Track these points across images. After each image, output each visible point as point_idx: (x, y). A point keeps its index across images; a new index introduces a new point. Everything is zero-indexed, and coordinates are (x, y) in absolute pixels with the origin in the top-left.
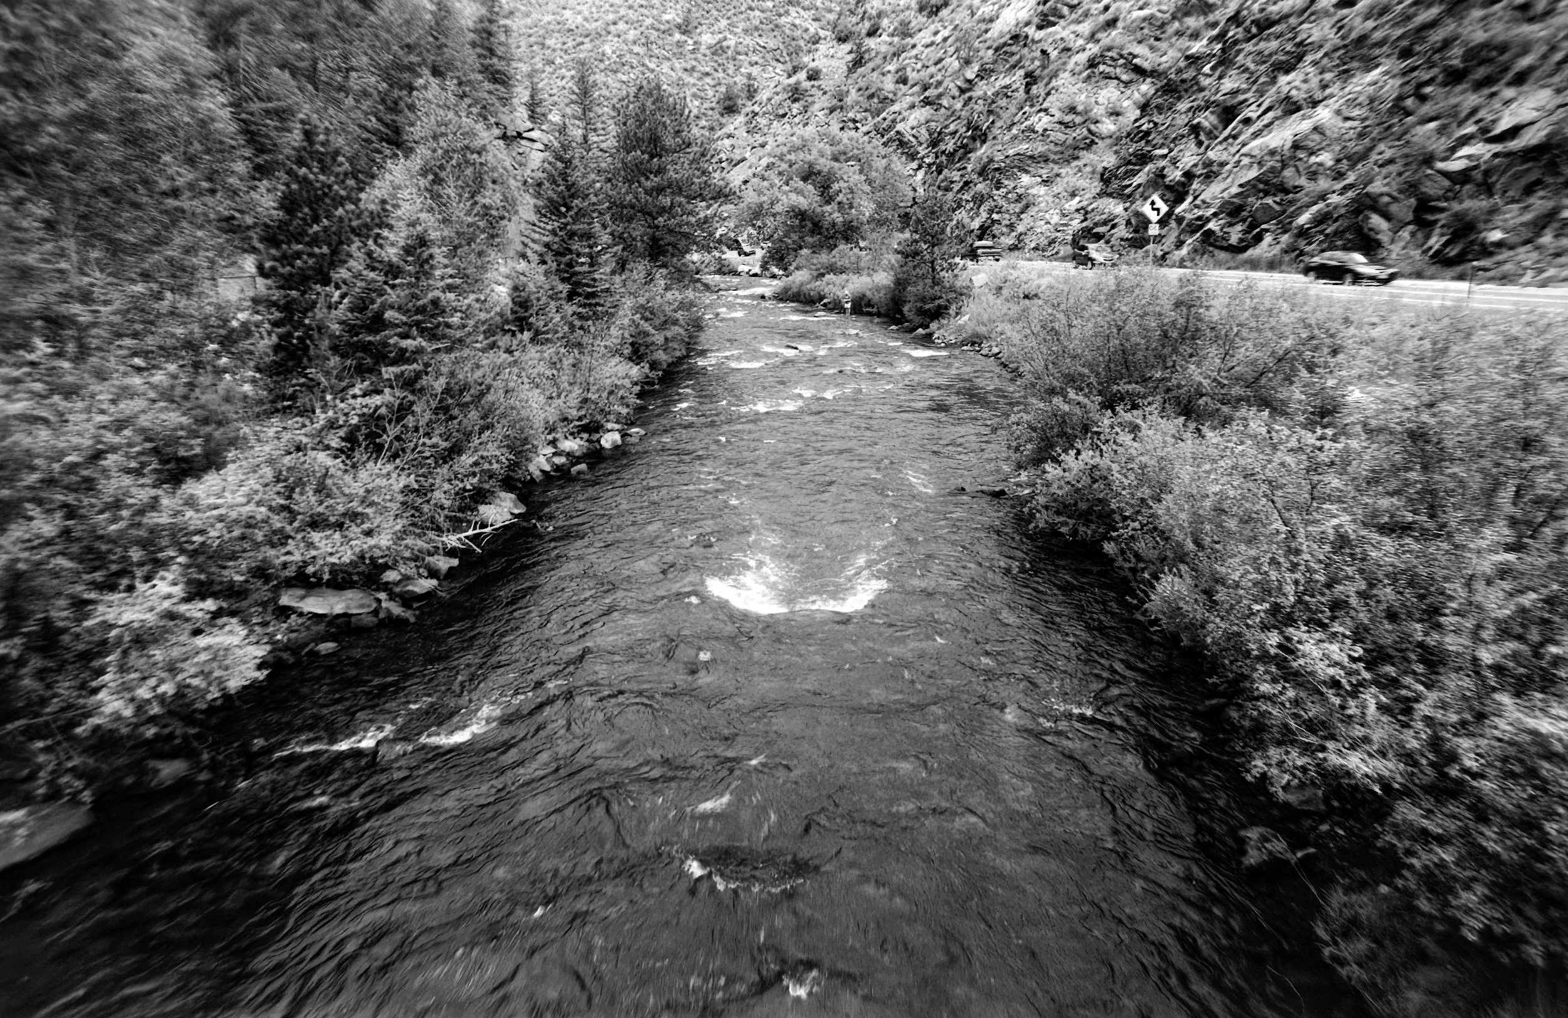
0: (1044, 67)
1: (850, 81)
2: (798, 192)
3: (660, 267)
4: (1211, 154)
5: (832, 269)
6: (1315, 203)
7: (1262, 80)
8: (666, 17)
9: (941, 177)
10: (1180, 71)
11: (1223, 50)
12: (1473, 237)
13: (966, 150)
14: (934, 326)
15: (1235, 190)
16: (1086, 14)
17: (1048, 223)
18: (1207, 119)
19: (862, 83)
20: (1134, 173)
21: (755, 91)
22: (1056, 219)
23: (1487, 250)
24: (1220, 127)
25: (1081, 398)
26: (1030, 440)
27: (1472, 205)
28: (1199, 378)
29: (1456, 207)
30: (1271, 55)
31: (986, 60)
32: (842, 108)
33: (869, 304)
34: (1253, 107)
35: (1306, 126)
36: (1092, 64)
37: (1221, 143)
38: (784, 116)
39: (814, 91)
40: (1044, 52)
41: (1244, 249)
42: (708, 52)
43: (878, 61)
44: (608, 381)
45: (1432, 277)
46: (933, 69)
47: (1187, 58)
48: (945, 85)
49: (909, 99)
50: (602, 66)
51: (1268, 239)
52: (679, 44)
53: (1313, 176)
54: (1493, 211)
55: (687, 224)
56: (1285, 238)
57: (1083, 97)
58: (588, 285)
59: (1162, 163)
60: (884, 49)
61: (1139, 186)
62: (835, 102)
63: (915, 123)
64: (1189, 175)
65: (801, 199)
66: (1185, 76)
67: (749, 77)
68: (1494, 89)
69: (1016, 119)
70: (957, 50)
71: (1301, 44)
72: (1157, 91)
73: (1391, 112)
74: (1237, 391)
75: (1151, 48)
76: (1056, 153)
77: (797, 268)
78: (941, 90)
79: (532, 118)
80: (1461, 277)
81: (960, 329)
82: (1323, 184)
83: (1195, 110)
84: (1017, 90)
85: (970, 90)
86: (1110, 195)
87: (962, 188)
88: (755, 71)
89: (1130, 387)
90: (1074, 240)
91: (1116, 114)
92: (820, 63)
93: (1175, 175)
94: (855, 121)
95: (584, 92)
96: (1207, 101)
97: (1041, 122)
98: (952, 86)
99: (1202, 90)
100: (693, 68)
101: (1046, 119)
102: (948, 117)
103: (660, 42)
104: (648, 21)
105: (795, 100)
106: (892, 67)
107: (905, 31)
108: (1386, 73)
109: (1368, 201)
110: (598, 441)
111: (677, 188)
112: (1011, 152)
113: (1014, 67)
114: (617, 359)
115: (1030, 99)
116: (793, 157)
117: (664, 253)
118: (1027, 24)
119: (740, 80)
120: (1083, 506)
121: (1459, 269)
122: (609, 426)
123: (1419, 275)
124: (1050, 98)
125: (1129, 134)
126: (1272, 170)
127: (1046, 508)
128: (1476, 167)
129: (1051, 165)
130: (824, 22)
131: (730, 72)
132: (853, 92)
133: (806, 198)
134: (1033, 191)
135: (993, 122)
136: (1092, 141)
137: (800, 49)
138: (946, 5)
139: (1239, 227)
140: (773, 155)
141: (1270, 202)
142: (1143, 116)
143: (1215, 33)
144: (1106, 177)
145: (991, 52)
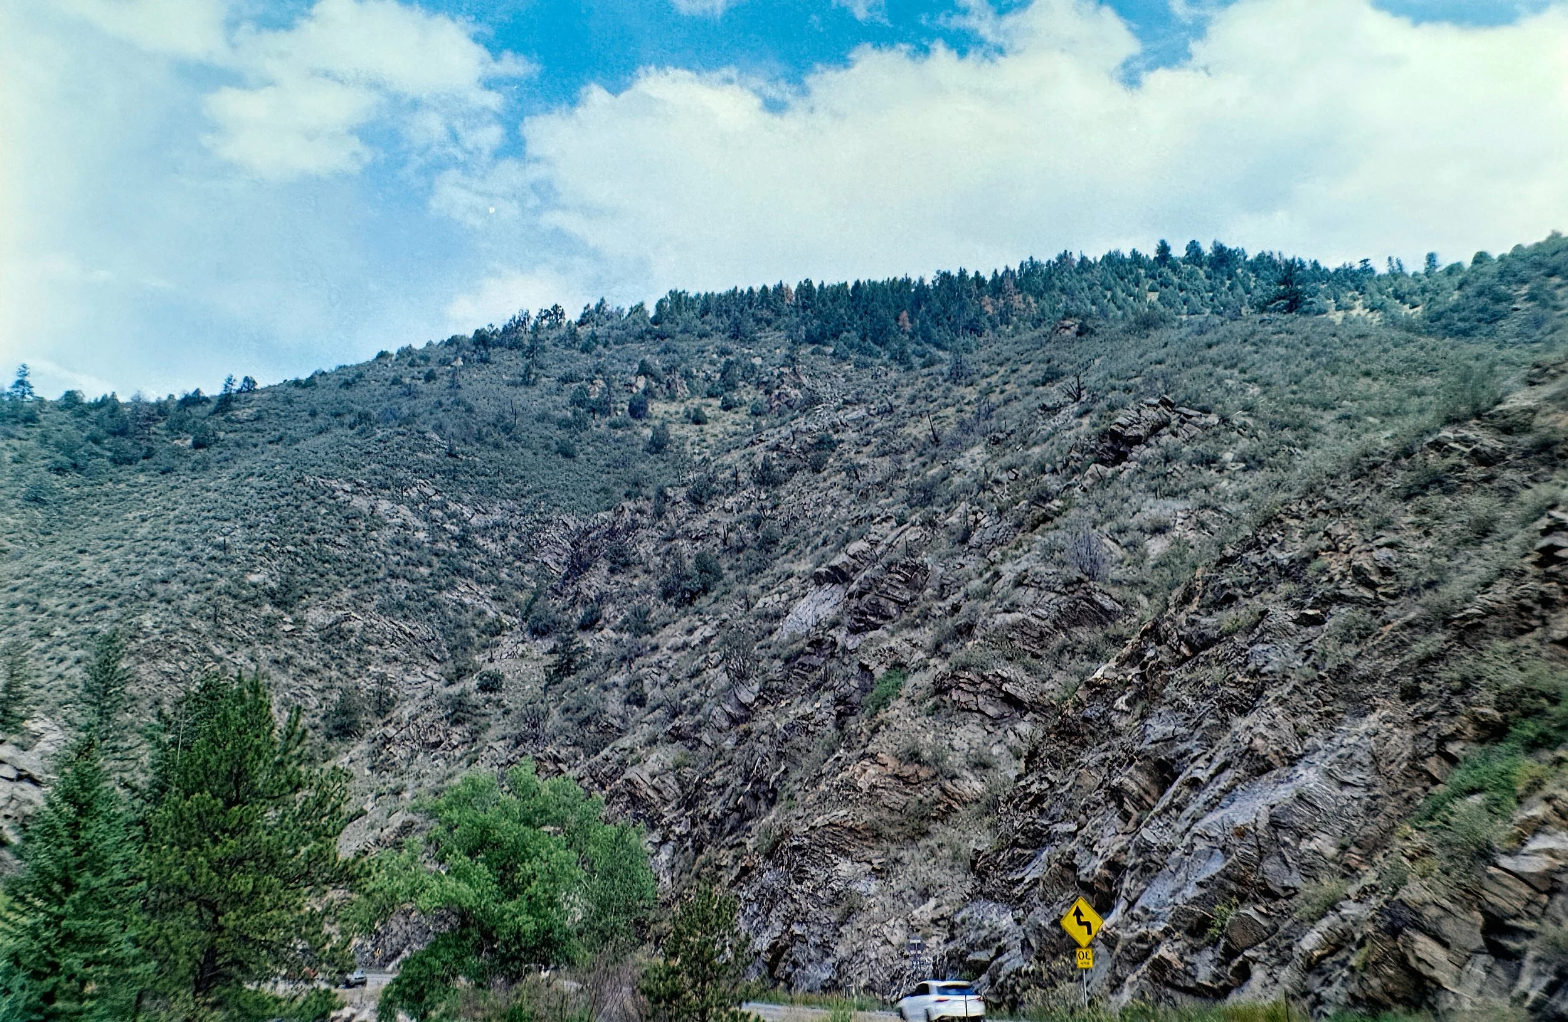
0: (865, 690)
1: (550, 696)
2: (461, 874)
3: (214, 1006)
4: (1146, 833)
6: (1323, 915)
7: (1207, 722)
8: (254, 578)
9: (702, 858)
10: (1079, 705)
11: (1142, 677)
13: (744, 816)
15: (1191, 892)
16: (925, 616)
17: (887, 942)
18: (1132, 780)
19: (569, 700)
20: (1025, 862)
21: (391, 703)
22: (898, 936)
24: (1154, 792)
29: (1551, 929)
30: (1215, 686)
31: (772, 675)
32: (536, 738)
34: (1200, 763)
35: (1284, 794)
36: (940, 689)
37: (1159, 815)
38: (436, 745)
39: (489, 708)
40: (863, 668)
41: (1225, 991)
42: (316, 637)
43: (596, 668)
46: (685, 685)
47: (1089, 685)
48: (706, 708)
49: (647, 729)
50: (133, 646)
51: (1258, 974)
52: (269, 622)
56: (1285, 974)
57: (929, 738)
59: (1072, 846)
60: (605, 649)
61: (1036, 882)
62: (524, 727)
63: (657, 768)
64: (1114, 866)
65: (464, 887)
66: (1088, 712)
67: (382, 679)
69: (825, 769)
70: (726, 657)
71: (1256, 672)
72: (1047, 733)
73: (1408, 777)
75: (1027, 669)
76: (892, 825)
78: (699, 717)
82: (1329, 884)
83: (1112, 765)
84: (822, 722)
85: (746, 719)
86: (989, 896)
87: (738, 878)
88: (392, 672)
91: (982, 765)
92: (503, 665)
93: (1093, 867)
94: (556, 760)
96: (1129, 751)
97: (868, 776)
98: (718, 714)
99: (1116, 734)
100: (289, 660)
101: (873, 770)
102: (712, 761)
103: (237, 616)
104: (222, 583)
105: (457, 722)
106: (620, 678)
107: (640, 624)
108: (1385, 720)
109: (1406, 914)
112: (819, 821)
113: (816, 687)
116: (455, 815)
117: (224, 979)
118: (834, 625)
119: (367, 684)
124: (878, 738)
125: (1011, 799)
126: (1245, 860)
129: (886, 844)
130: (510, 603)
131: (351, 671)
132: (555, 713)
133: (473, 886)
134: (860, 887)
135: (786, 772)
136: (950, 807)
137: (469, 641)
138: (705, 590)
139: (1208, 955)
140: (414, 810)
141: (1251, 912)
142: (1029, 771)
143: (1126, 651)
144: (978, 867)
145: (778, 663)
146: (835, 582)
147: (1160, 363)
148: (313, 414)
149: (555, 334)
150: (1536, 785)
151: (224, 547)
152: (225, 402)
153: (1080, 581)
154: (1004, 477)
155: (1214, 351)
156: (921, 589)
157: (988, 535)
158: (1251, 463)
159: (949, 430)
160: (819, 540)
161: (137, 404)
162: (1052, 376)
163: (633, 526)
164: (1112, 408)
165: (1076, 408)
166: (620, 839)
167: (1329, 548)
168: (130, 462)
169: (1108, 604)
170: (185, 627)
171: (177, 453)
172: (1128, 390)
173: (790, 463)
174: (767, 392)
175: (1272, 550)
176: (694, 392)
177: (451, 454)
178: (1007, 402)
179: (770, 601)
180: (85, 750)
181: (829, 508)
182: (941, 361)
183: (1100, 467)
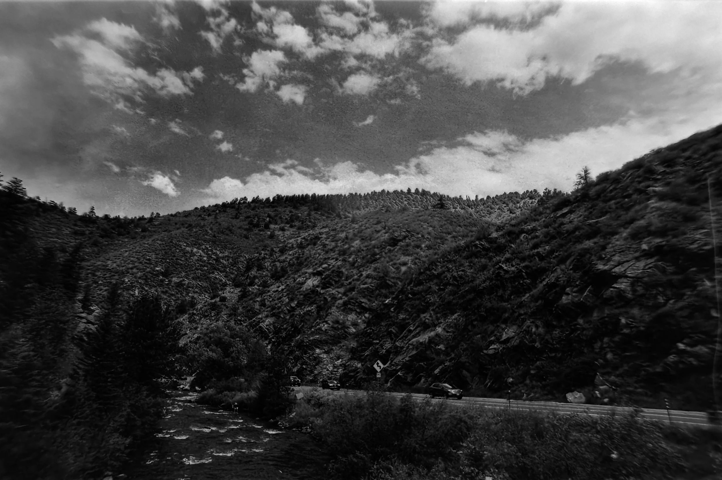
0: (325, 304)
1: (239, 303)
2: (213, 351)
3: (144, 385)
4: (397, 344)
5: (227, 389)
6: (440, 365)
7: (414, 315)
8: (157, 269)
9: (280, 348)
10: (381, 310)
11: (398, 303)
12: (502, 380)
13: (290, 337)
14: (278, 418)
15: (407, 359)
16: (342, 285)
17: (328, 370)
19: (245, 305)
20: (365, 350)
21: (195, 304)
22: (331, 369)
24: (400, 333)
29: (494, 368)
30: (416, 306)
31: (300, 299)
32: (235, 315)
33: (247, 407)
34: (412, 326)
35: (432, 334)
36: (345, 304)
37: (400, 339)
38: (207, 316)
39: (223, 306)
40: (325, 298)
41: (413, 384)
42: (175, 286)
43: (253, 296)
45: (490, 397)
46: (276, 302)
47: (384, 305)
48: (282, 308)
49: (266, 313)
50: (122, 287)
51: (423, 380)
52: (162, 281)
53: (438, 354)
54: (507, 370)
55: (162, 364)
56: (430, 380)
57: (342, 317)
60: (255, 291)
61: (368, 356)
62: (232, 312)
63: (268, 323)
64: (388, 352)
65: (214, 354)
66: (384, 312)
67: (193, 297)
68: (498, 324)
69: (314, 325)
70: (288, 295)
71: (427, 303)
72: (372, 317)
73: (463, 330)
75: (368, 300)
76: (331, 340)
77: (210, 388)
78: (280, 310)
79: (83, 307)
80: (501, 397)
81: (291, 420)
82: (442, 357)
83: (389, 326)
84: (313, 313)
85: (293, 311)
86: (355, 359)
87: (289, 353)
88: (196, 296)
91: (355, 325)
92: (227, 294)
93: (383, 352)
94: (241, 321)
96: (393, 322)
97: (325, 327)
98: (285, 310)
99: (391, 317)
100: (166, 292)
101: (326, 325)
102: (283, 322)
103: (152, 279)
104: (148, 270)
105: (213, 310)
106: (259, 299)
107: (265, 285)
108: (459, 315)
109: (461, 365)
111: (159, 347)
112: (311, 339)
113: (312, 303)
116: (212, 335)
118: (318, 287)
119: (188, 299)
121: (500, 393)
122: (108, 473)
123: (485, 396)
124: (328, 317)
125: (362, 334)
126: (422, 351)
128: (498, 353)
129: (329, 345)
130: (229, 278)
131: (184, 295)
132: (240, 308)
133: (217, 354)
134: (322, 356)
135: (303, 325)
136: (346, 336)
137: (218, 288)
138: (283, 276)
139: (411, 375)
140: (201, 333)
141: (422, 364)
142: (367, 327)
143: (394, 296)
144: (353, 351)
145: (302, 296)
146: (318, 275)
147: (407, 220)
148: (176, 224)
149: (245, 205)
150: (492, 332)
151: (149, 260)
152: (151, 220)
153: (383, 277)
154: (365, 249)
155: (421, 218)
156: (341, 278)
157: (360, 264)
158: (429, 247)
159: (350, 236)
160: (314, 264)
161: (126, 218)
162: (379, 223)
163: (264, 258)
164: (394, 232)
165: (384, 231)
166: (257, 342)
167: (447, 271)
168: (123, 235)
169: (390, 283)
170: (137, 282)
171: (136, 233)
172: (398, 227)
173: (308, 242)
174: (302, 223)
175: (433, 271)
176: (282, 222)
177: (214, 236)
178: (366, 229)
179: (300, 279)
180: (107, 315)
181: (318, 255)
182: (349, 217)
183: (390, 247)
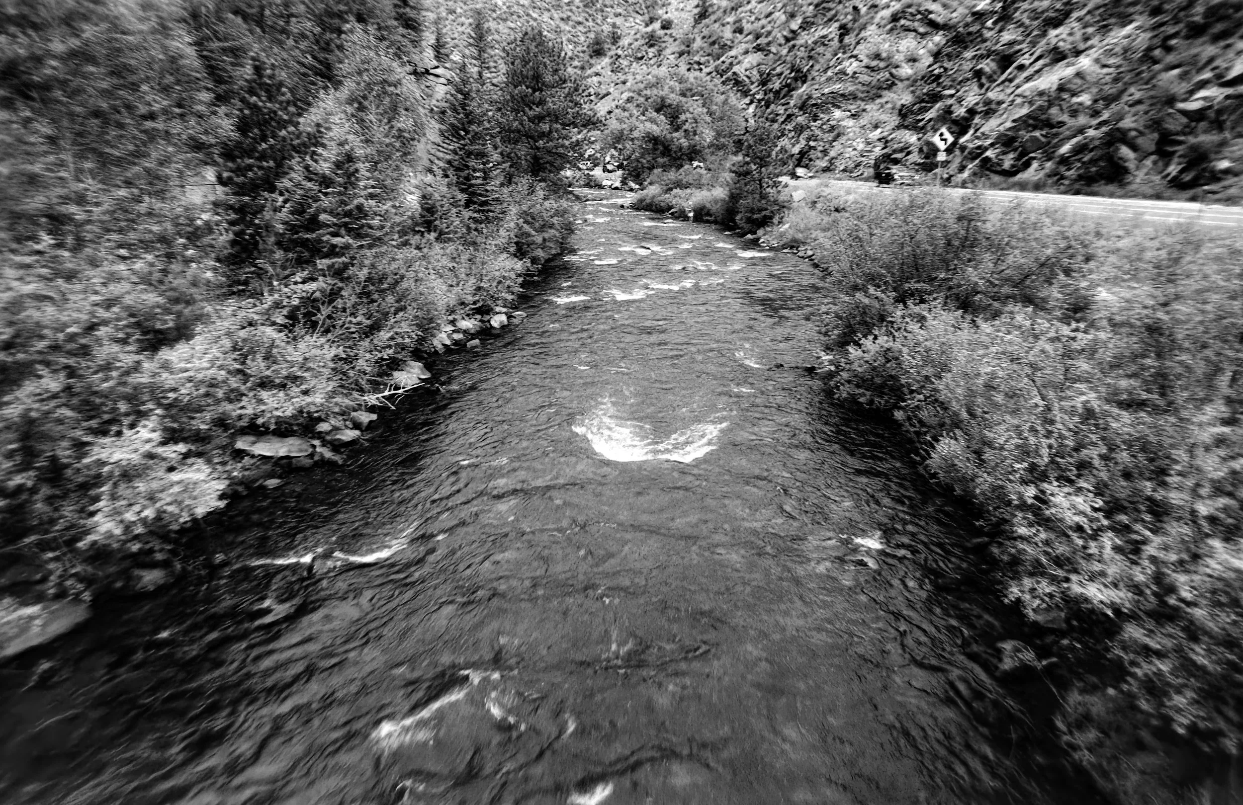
0: (855, 20)
1: (696, 30)
2: (652, 121)
3: (540, 181)
4: (990, 95)
5: (679, 185)
6: (1074, 136)
9: (769, 111)
10: (967, 25)
11: (1003, 8)
12: (1204, 166)
13: (790, 89)
14: (760, 232)
15: (1009, 124)
17: (855, 149)
18: (988, 66)
19: (706, 32)
20: (926, 110)
21: (619, 38)
22: (861, 146)
23: (1216, 177)
24: (999, 72)
25: (879, 294)
26: (836, 327)
27: (1205, 138)
28: (976, 279)
29: (1192, 140)
30: (1043, 12)
31: (808, 14)
32: (689, 53)
33: (709, 214)
34: (1027, 56)
35: (1069, 72)
36: (895, 18)
37: (998, 85)
38: (642, 58)
39: (666, 38)
40: (855, 8)
41: (1014, 174)
43: (719, 14)
44: (497, 274)
45: (1169, 199)
46: (764, 21)
47: (974, 14)
48: (773, 34)
49: (744, 46)
50: (494, 15)
51: (1035, 165)
53: (1074, 113)
54: (1223, 144)
55: (563, 146)
56: (1049, 165)
57: (887, 45)
58: (481, 195)
59: (950, 101)
61: (930, 120)
62: (683, 47)
63: (748, 66)
64: (972, 112)
65: (655, 127)
66: (971, 29)
67: (614, 25)
68: (1228, 42)
69: (831, 64)
70: (784, 6)
71: (1068, 3)
72: (948, 42)
73: (1141, 61)
74: (1006, 290)
76: (863, 92)
77: (651, 184)
78: (770, 39)
79: (438, 57)
80: (1193, 199)
81: (782, 235)
82: (1082, 120)
83: (979, 58)
84: (832, 40)
85: (793, 39)
86: (906, 127)
87: (785, 120)
88: (619, 21)
89: (919, 286)
90: (875, 164)
91: (913, 60)
92: (672, 15)
93: (960, 112)
94: (699, 63)
95: (480, 36)
96: (989, 50)
97: (851, 66)
98: (779, 36)
99: (984, 41)
100: (568, 18)
101: (855, 64)
102: (776, 61)
105: (651, 46)
106: (730, 19)
108: (1138, 28)
109: (1118, 135)
110: (489, 321)
111: (555, 117)
112: (826, 91)
113: (830, 20)
114: (505, 255)
115: (843, 48)
116: (648, 92)
117: (544, 170)
119: (607, 28)
120: (878, 380)
121: (1191, 193)
122: (498, 309)
123: (1158, 197)
124: (859, 47)
125: (923, 77)
126: (1040, 108)
127: (849, 382)
128: (1210, 107)
129: (859, 102)
131: (599, 21)
132: (698, 39)
133: (658, 126)
134: (843, 123)
135: (812, 66)
136: (893, 82)
139: (1011, 156)
140: (632, 91)
141: (1038, 135)
142: (935, 63)
144: (903, 113)
145: (811, 7)
